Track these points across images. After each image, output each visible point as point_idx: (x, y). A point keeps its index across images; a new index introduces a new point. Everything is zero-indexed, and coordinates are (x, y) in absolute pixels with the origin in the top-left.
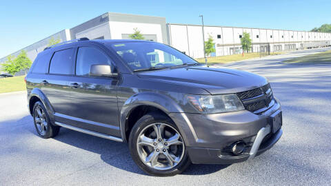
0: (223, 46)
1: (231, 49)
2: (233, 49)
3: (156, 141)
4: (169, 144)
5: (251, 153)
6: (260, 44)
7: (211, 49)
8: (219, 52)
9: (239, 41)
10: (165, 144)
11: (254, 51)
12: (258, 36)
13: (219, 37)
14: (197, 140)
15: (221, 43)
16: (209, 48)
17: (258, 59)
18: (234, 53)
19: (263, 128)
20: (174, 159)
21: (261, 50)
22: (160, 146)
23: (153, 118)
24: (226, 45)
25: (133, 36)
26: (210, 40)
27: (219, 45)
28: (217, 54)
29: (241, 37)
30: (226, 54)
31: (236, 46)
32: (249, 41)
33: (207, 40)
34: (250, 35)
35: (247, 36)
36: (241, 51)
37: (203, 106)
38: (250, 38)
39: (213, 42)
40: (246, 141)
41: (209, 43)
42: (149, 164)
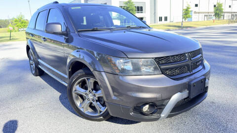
0: (199, 13)
1: (205, 16)
2: (207, 16)
3: (87, 92)
4: (97, 96)
5: (162, 115)
6: (231, 13)
7: (188, 15)
8: (195, 18)
9: (212, 10)
10: (94, 95)
11: (225, 18)
12: (230, 7)
13: (196, 5)
14: (113, 97)
15: (197, 11)
16: (186, 14)
17: (227, 25)
18: (208, 20)
19: (179, 93)
20: (100, 108)
21: (232, 18)
22: (90, 96)
23: (84, 73)
24: (201, 13)
25: (126, 3)
26: (188, 8)
27: (195, 12)
28: (193, 20)
29: (215, 6)
30: (200, 20)
31: (209, 14)
32: (221, 10)
33: (185, 8)
34: (223, 5)
35: (220, 5)
36: (214, 18)
37: (122, 67)
38: (223, 8)
39: (190, 10)
40: (157, 103)
41: (187, 10)
42: (82, 109)
